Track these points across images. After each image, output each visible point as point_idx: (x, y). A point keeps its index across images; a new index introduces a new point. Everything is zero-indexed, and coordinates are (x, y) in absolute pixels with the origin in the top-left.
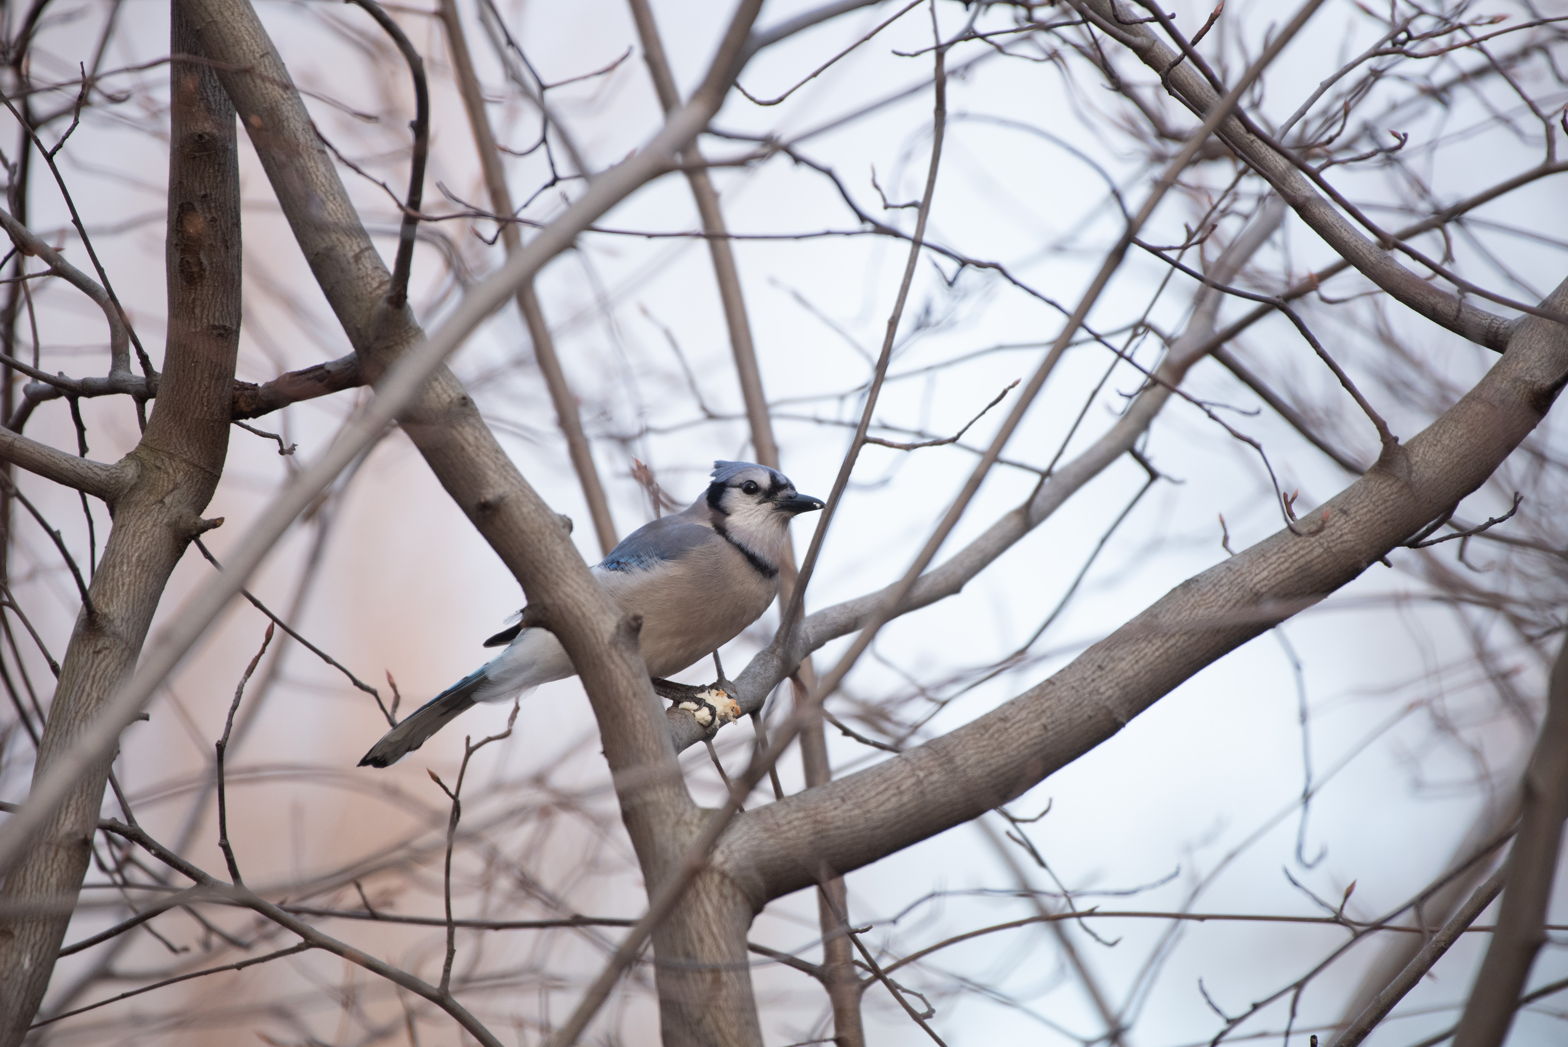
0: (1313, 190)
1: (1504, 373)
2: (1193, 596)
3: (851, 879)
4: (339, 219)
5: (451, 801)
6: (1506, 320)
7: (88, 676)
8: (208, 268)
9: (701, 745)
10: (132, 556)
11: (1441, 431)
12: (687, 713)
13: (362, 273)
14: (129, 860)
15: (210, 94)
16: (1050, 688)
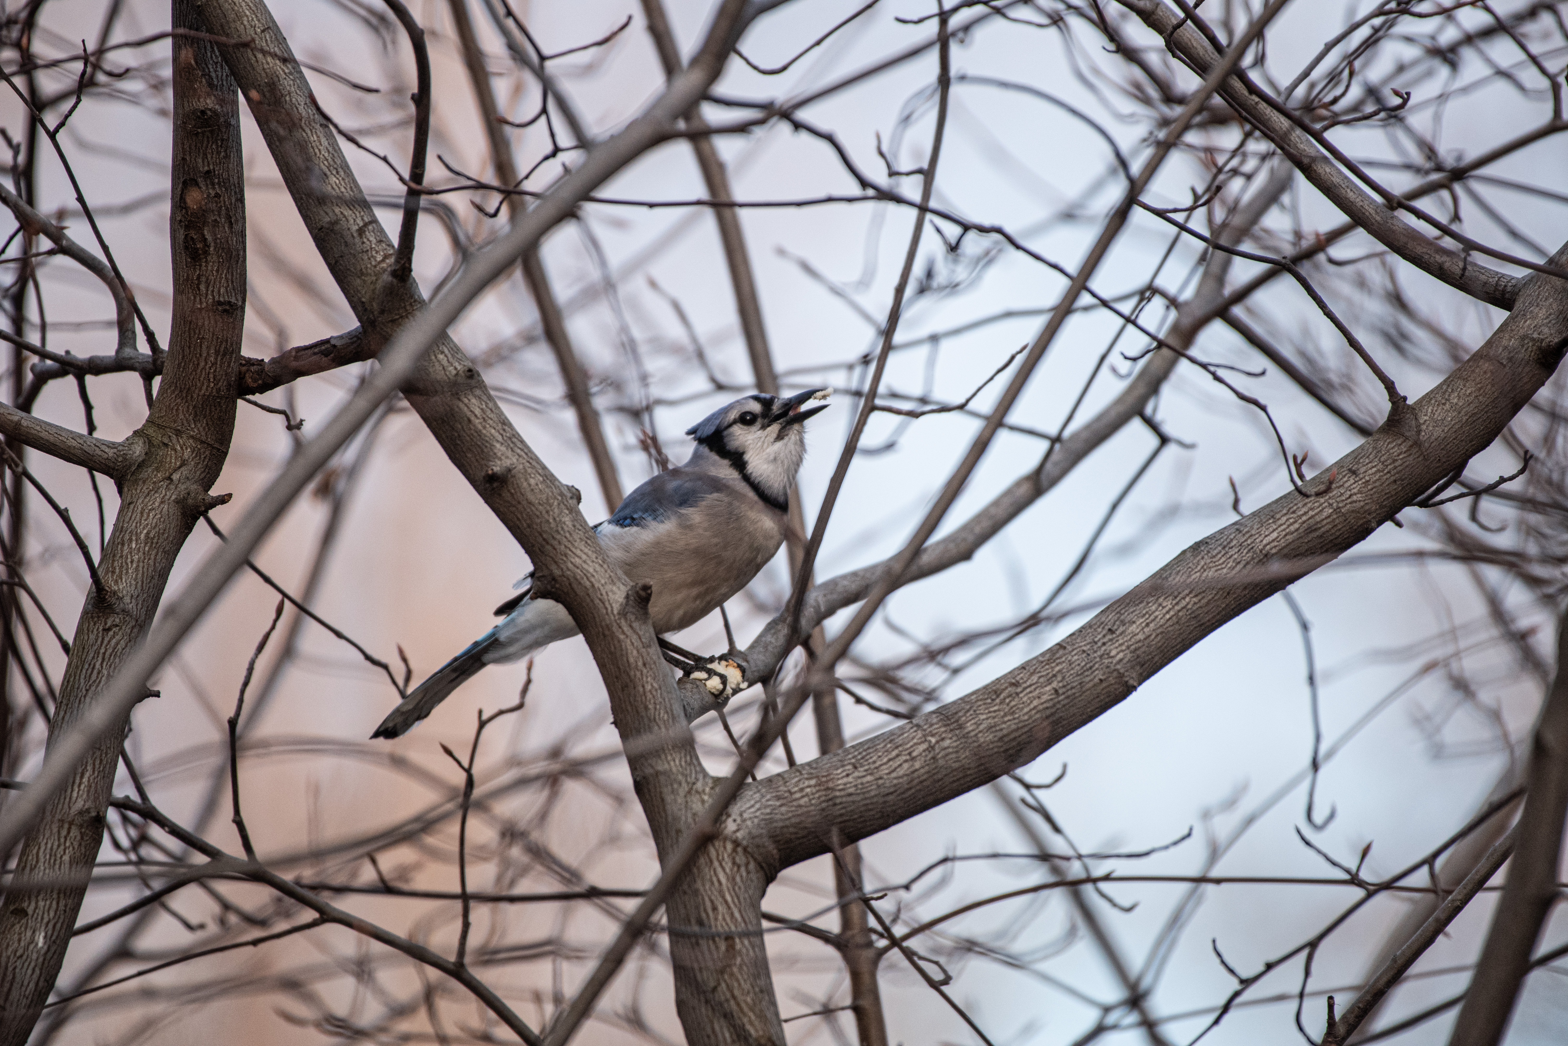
0: (1318, 151)
1: (1512, 330)
2: (1203, 558)
3: (867, 846)
4: (342, 192)
5: (464, 775)
6: (1513, 278)
7: (99, 653)
8: (212, 244)
9: (712, 713)
10: (141, 533)
11: (1450, 390)
12: (698, 683)
13: (367, 246)
14: (144, 838)
15: (211, 70)
16: (1061, 652)
